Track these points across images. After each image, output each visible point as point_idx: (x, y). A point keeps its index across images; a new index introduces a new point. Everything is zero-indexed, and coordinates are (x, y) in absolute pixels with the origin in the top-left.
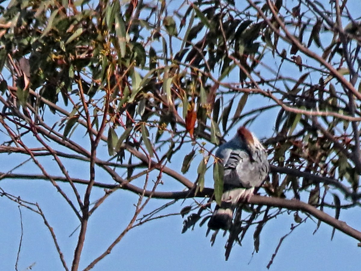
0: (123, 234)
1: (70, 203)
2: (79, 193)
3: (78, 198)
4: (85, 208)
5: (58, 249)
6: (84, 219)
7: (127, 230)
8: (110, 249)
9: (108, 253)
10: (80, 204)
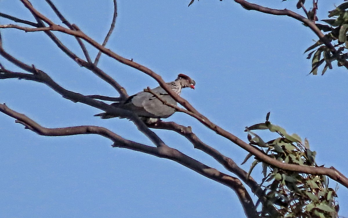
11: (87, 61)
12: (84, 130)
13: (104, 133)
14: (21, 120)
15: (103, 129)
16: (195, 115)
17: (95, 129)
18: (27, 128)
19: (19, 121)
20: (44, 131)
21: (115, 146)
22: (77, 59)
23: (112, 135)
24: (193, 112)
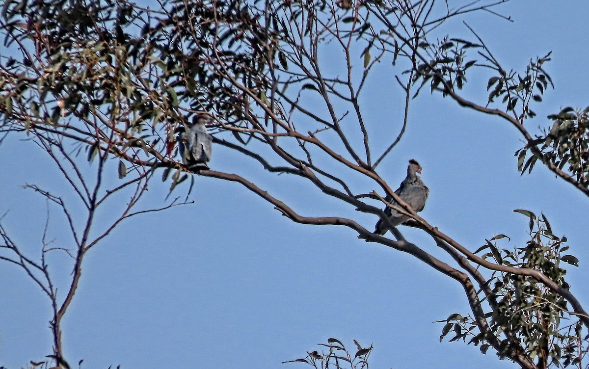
0: (118, 222)
1: (82, 198)
2: (89, 192)
3: (88, 194)
4: (93, 202)
5: (73, 229)
6: (92, 210)
7: (121, 219)
8: (109, 231)
9: (107, 234)
10: (90, 199)
11: (367, 164)
12: (335, 221)
13: (352, 225)
14: (279, 206)
15: (353, 222)
16: (415, 217)
17: (343, 221)
18: (284, 214)
19: (278, 208)
20: (299, 219)
21: (360, 237)
22: (358, 161)
23: (358, 227)
24: (413, 215)
